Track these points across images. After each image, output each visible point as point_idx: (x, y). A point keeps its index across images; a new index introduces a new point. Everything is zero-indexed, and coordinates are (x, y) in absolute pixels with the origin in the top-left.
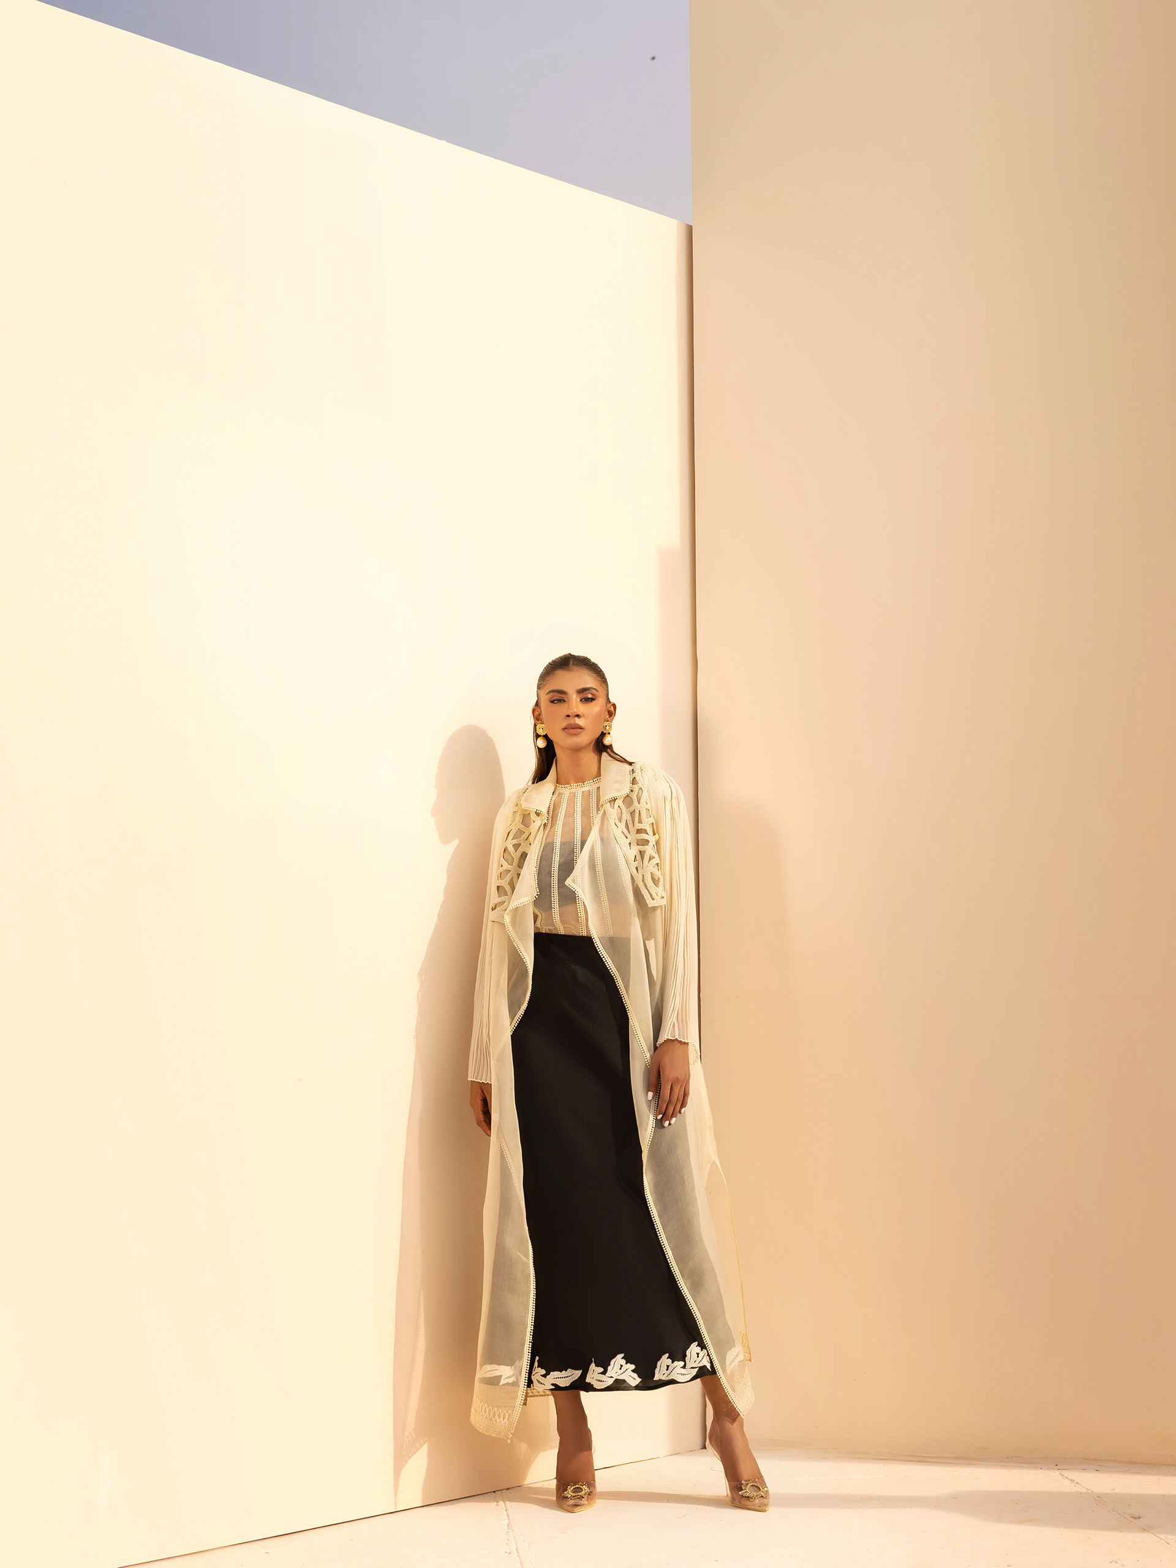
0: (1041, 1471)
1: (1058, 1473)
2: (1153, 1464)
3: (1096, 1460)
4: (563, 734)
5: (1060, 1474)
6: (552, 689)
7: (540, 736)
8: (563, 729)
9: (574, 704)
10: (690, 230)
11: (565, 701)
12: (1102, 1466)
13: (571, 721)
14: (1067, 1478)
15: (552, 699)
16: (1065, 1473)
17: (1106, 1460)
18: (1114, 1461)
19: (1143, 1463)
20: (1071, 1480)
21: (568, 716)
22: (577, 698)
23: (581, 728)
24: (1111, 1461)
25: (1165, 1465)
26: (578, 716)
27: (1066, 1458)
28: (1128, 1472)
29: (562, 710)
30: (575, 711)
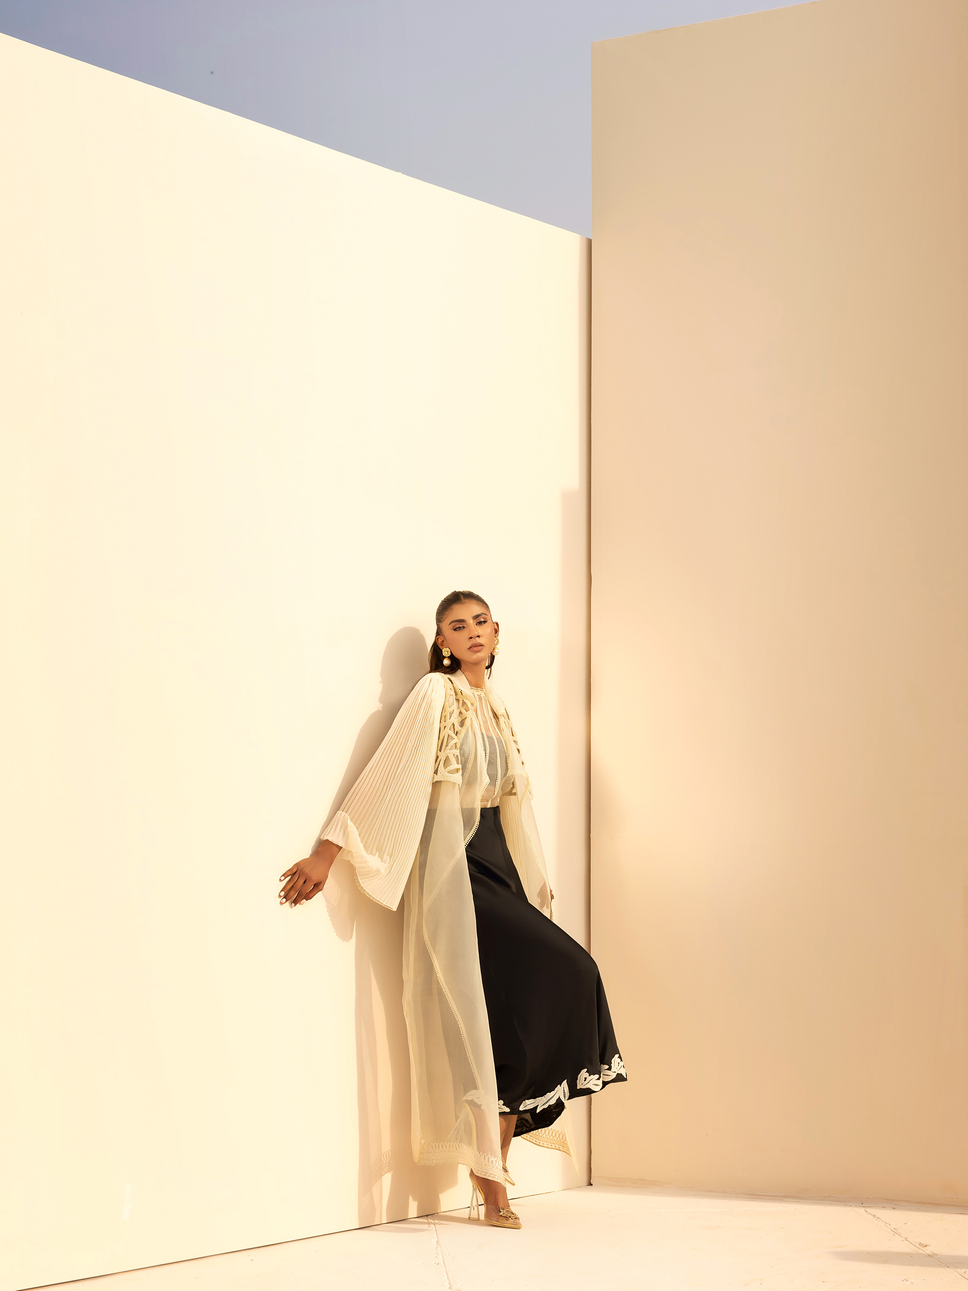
0: (851, 1208)
1: (863, 1209)
2: (938, 1205)
3: (893, 1200)
4: (469, 652)
5: (865, 1211)
6: (452, 621)
7: (446, 657)
8: (469, 649)
9: (474, 628)
10: (590, 243)
11: (464, 627)
12: (898, 1205)
13: (474, 641)
14: (870, 1214)
15: (455, 627)
16: (869, 1210)
17: (900, 1201)
18: (907, 1201)
19: (929, 1203)
20: (873, 1216)
21: (471, 638)
22: (473, 623)
23: (482, 645)
24: (905, 1201)
25: (947, 1205)
26: (478, 636)
27: (870, 1198)
28: (918, 1210)
29: (463, 636)
30: (476, 633)
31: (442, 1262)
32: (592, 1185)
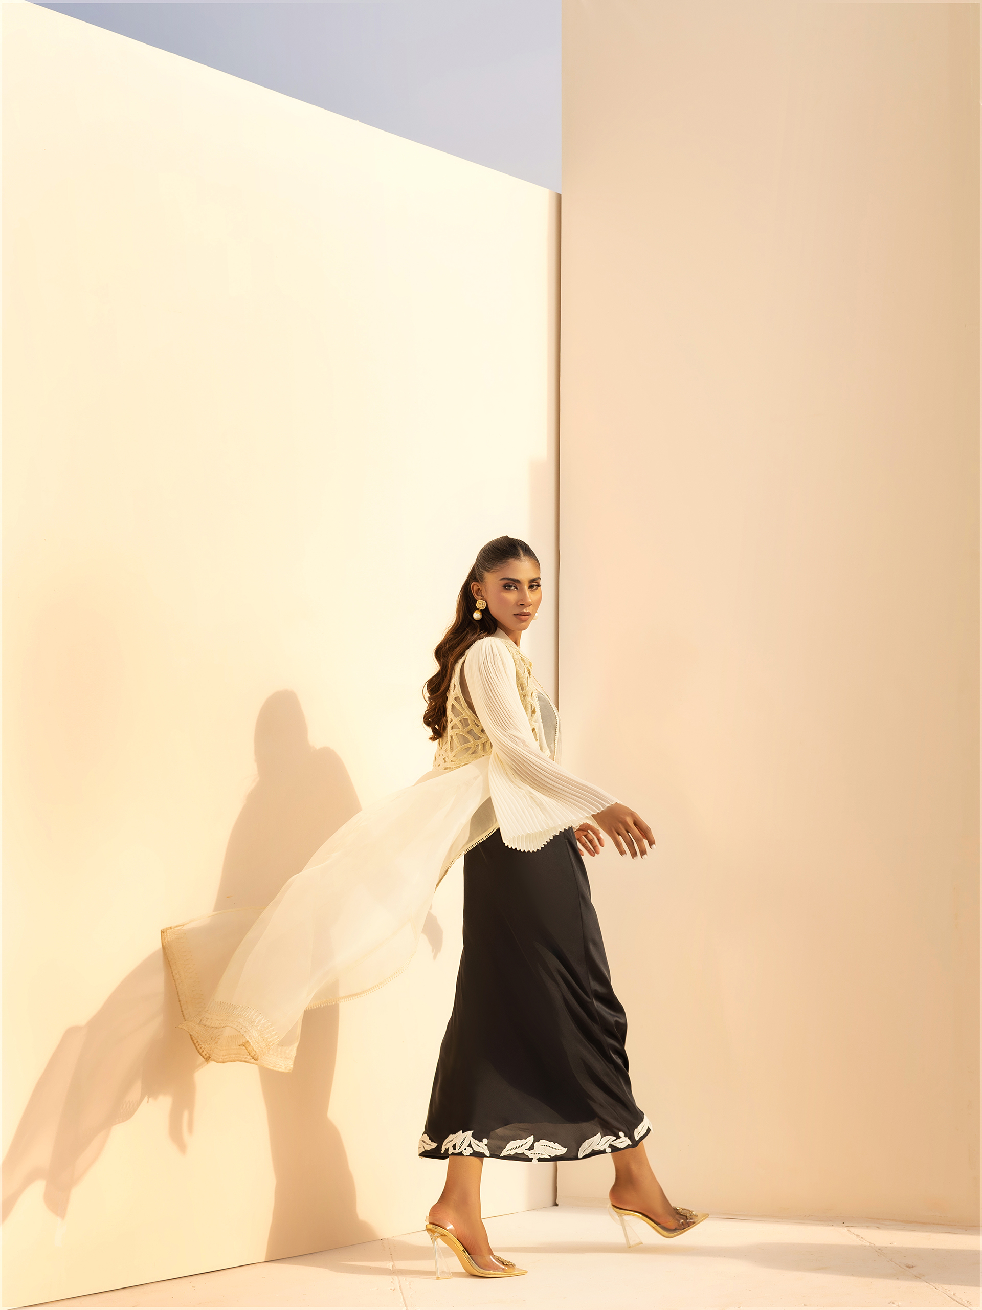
0: (833, 1228)
1: (846, 1229)
2: (924, 1223)
3: (878, 1219)
4: (514, 619)
5: (848, 1231)
7: (478, 609)
8: (515, 615)
9: (527, 593)
10: (559, 198)
11: (516, 588)
12: (883, 1224)
13: (524, 609)
14: (853, 1233)
15: (507, 585)
16: (852, 1230)
17: (885, 1219)
18: (893, 1220)
19: (916, 1222)
20: (857, 1236)
22: (527, 587)
24: (890, 1220)
25: (934, 1224)
26: (529, 605)
27: (853, 1217)
28: (904, 1229)
29: (512, 598)
30: (529, 600)
31: (399, 1287)
32: (557, 1205)
